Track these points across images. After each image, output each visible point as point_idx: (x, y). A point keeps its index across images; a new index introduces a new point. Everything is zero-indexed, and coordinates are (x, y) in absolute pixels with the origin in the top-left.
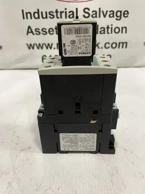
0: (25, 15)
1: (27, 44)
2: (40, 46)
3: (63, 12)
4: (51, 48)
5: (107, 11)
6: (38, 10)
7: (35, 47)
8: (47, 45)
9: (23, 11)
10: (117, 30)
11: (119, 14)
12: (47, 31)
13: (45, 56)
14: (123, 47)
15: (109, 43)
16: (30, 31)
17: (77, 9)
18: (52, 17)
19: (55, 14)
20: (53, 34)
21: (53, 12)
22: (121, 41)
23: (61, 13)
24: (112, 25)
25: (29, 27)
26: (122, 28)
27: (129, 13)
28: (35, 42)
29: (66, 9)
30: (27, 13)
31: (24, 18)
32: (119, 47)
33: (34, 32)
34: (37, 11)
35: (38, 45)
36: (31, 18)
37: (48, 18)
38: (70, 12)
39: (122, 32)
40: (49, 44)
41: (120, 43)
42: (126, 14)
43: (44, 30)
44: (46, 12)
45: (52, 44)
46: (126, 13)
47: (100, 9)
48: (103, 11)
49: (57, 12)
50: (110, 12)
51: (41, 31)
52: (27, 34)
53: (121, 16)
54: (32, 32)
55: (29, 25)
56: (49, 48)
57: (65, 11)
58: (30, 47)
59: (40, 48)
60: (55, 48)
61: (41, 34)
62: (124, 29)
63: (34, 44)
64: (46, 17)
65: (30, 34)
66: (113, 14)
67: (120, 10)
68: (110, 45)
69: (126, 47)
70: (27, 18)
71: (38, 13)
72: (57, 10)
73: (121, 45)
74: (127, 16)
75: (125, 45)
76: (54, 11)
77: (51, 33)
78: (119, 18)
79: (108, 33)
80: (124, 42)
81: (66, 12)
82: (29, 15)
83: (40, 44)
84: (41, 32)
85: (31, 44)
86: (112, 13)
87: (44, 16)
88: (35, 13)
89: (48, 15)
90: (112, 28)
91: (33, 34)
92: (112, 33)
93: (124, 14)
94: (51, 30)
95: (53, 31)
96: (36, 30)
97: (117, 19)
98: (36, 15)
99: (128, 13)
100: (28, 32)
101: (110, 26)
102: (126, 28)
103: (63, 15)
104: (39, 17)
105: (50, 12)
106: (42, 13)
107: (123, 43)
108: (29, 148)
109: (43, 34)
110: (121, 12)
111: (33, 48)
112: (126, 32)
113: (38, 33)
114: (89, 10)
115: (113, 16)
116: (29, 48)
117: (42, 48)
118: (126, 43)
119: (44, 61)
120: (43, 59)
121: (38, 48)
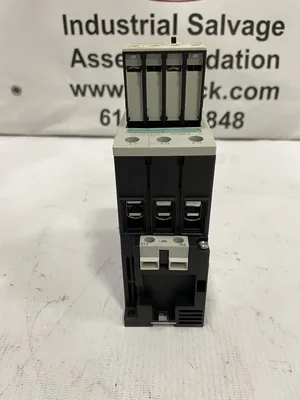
0: (70, 26)
1: (71, 86)
2: (97, 91)
3: (147, 21)
4: (119, 95)
5: (239, 22)
6: (96, 16)
7: (88, 92)
8: (111, 88)
9: (64, 17)
10: (258, 62)
11: (263, 28)
12: (113, 59)
13: (108, 111)
14: (269, 97)
15: (240, 89)
16: (78, 58)
17: (175, 16)
18: (123, 30)
19: (130, 25)
21: (126, 22)
22: (265, 85)
23: (143, 23)
24: (248, 51)
25: (77, 51)
26: (270, 57)
27: (286, 28)
28: (87, 83)
29: (152, 15)
30: (72, 23)
31: (66, 33)
32: (261, 97)
33: (87, 61)
34: (93, 19)
35: (93, 88)
36: (81, 33)
37: (116, 31)
38: (160, 22)
39: (269, 66)
40: (115, 87)
41: (263, 89)
42: (278, 27)
43: (107, 58)
44: (112, 22)
45: (122, 87)
46: (279, 25)
47: (223, 16)
48: (229, 22)
49: (134, 21)
50: (245, 23)
51: (99, 59)
52: (73, 65)
53: (267, 32)
54: (82, 61)
55: (76, 47)
56: (115, 94)
57: (150, 19)
58: (78, 91)
59: (97, 94)
61: (101, 66)
62: (274, 60)
63: (85, 86)
64: (112, 32)
65: (79, 66)
66: (252, 27)
67: (266, 20)
68: (242, 93)
69: (276, 97)
70: (73, 33)
71: (96, 22)
72: (134, 17)
73: (266, 92)
74: (281, 33)
75: (273, 92)
76: (129, 19)
77: (121, 63)
78: (263, 37)
79: (239, 67)
80: (272, 86)
81: (153, 22)
82: (76, 26)
83: (97, 87)
84: (101, 62)
85: (78, 86)
86: (248, 24)
87: (108, 29)
88: (89, 21)
89: (116, 28)
90: (247, 57)
91: (85, 65)
92: (247, 67)
93: (274, 28)
94: (121, 58)
96: (89, 56)
97: (258, 39)
98: (92, 27)
99: (283, 27)
100: (74, 61)
101: (244, 53)
102: (277, 57)
103: (147, 27)
104: (96, 32)
105: (119, 22)
106: (103, 22)
107: (270, 89)
108: (64, 299)
109: (104, 65)
110: (268, 23)
111: (83, 94)
112: (277, 66)
113: (94, 64)
114: (200, 17)
115: (251, 33)
116: (76, 94)
117: (101, 94)
118: (277, 89)
119: (105, 120)
120: (102, 117)
121: (94, 94)
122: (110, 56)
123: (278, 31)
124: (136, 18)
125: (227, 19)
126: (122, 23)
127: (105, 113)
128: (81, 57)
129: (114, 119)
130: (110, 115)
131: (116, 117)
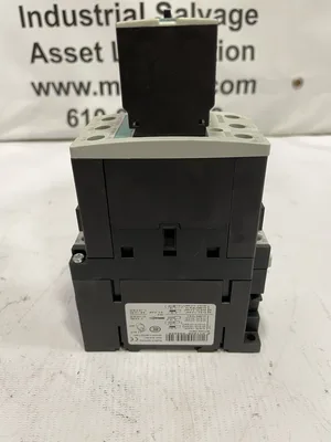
0: (27, 18)
1: (33, 84)
2: (62, 89)
3: (111, 11)
4: (87, 92)
5: (209, 11)
6: (55, 6)
7: (52, 91)
8: (77, 85)
9: (21, 8)
10: (232, 53)
11: (236, 17)
12: (77, 53)
13: (75, 111)
14: (246, 91)
15: (216, 83)
16: (38, 53)
17: (142, 5)
18: (87, 21)
19: (93, 16)
20: (90, 60)
21: (88, 12)
22: (241, 78)
23: (107, 13)
24: (221, 42)
25: (36, 46)
26: (244, 48)
27: (259, 14)
28: (51, 80)
29: (117, 5)
30: (30, 15)
31: (24, 25)
32: (238, 91)
33: (49, 56)
34: (52, 9)
35: (57, 85)
36: (40, 25)
37: (78, 23)
38: (126, 11)
39: (244, 58)
40: (81, 84)
41: (239, 83)
42: (251, 16)
43: (70, 52)
44: (74, 12)
45: (89, 84)
46: (252, 14)
47: (193, 5)
48: (200, 11)
49: (97, 11)
50: (217, 11)
51: (62, 53)
52: (33, 61)
53: (240, 21)
54: (43, 56)
55: (36, 41)
56: (82, 93)
57: (115, 8)
58: (40, 89)
59: (62, 92)
60: (95, 94)
61: (64, 61)
62: (248, 51)
63: (48, 84)
64: (74, 23)
65: (39, 61)
66: (223, 16)
67: (238, 8)
68: (218, 87)
69: (254, 91)
70: (31, 25)
71: (56, 13)
72: (97, 7)
73: (242, 86)
74: (255, 22)
75: (250, 85)
76: (92, 9)
77: (87, 58)
78: (236, 26)
80: (248, 79)
81: (118, 11)
82: (35, 18)
83: (61, 84)
84: (64, 56)
85: (40, 85)
86: (220, 13)
87: (70, 20)
88: (47, 13)
89: (79, 19)
90: (221, 48)
91: (46, 61)
92: (221, 59)
93: (247, 17)
94: (86, 52)
95: (91, 53)
96: (51, 51)
97: (232, 29)
98: (52, 18)
99: (256, 16)
100: (34, 57)
101: (217, 44)
102: (252, 48)
103: (112, 17)
104: (57, 23)
105: (81, 12)
106: (64, 12)
107: (247, 83)
108: (25, 299)
109: (67, 60)
110: (240, 12)
111: (47, 93)
112: (253, 58)
113: (56, 59)
114: (168, 6)
115: (224, 22)
116: (38, 93)
117: (67, 93)
118: (254, 82)
119: (73, 121)
120: (69, 117)
121: (58, 93)
122: (73, 50)
123: (251, 20)
124: (100, 8)
125: (197, 7)
126: (85, 14)
127: (73, 114)
128: (41, 51)
129: (82, 120)
130: (78, 115)
131: (84, 117)
